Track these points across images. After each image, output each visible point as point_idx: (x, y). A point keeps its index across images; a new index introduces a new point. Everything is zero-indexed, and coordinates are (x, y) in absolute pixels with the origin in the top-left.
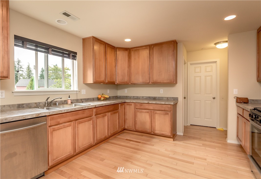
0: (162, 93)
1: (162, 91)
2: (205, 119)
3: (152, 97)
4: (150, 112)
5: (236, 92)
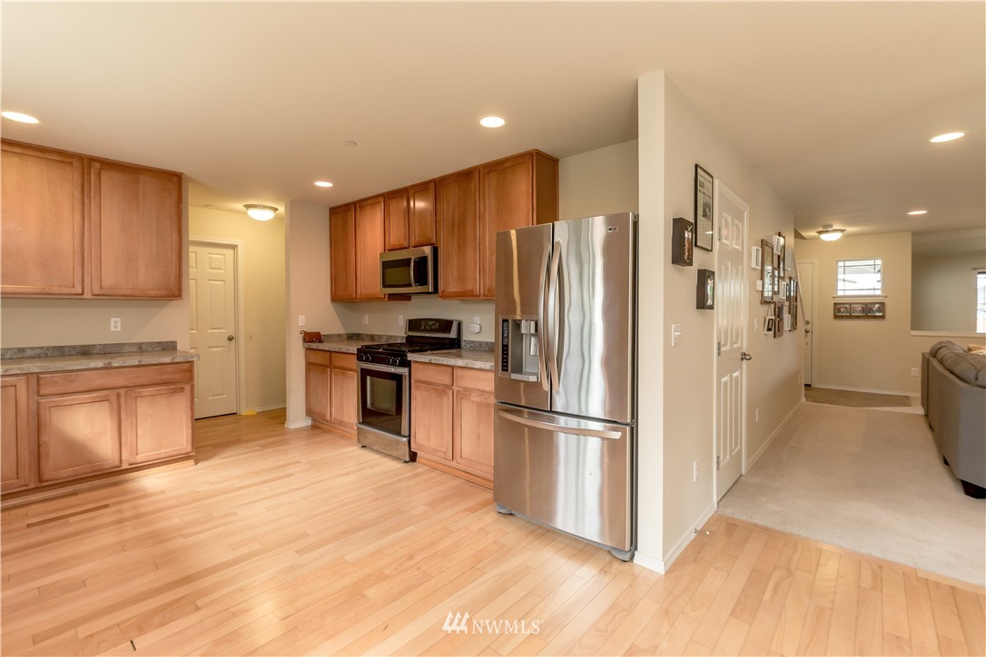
0: (119, 329)
1: (119, 324)
2: (210, 398)
3: (74, 347)
4: (114, 398)
5: (302, 322)
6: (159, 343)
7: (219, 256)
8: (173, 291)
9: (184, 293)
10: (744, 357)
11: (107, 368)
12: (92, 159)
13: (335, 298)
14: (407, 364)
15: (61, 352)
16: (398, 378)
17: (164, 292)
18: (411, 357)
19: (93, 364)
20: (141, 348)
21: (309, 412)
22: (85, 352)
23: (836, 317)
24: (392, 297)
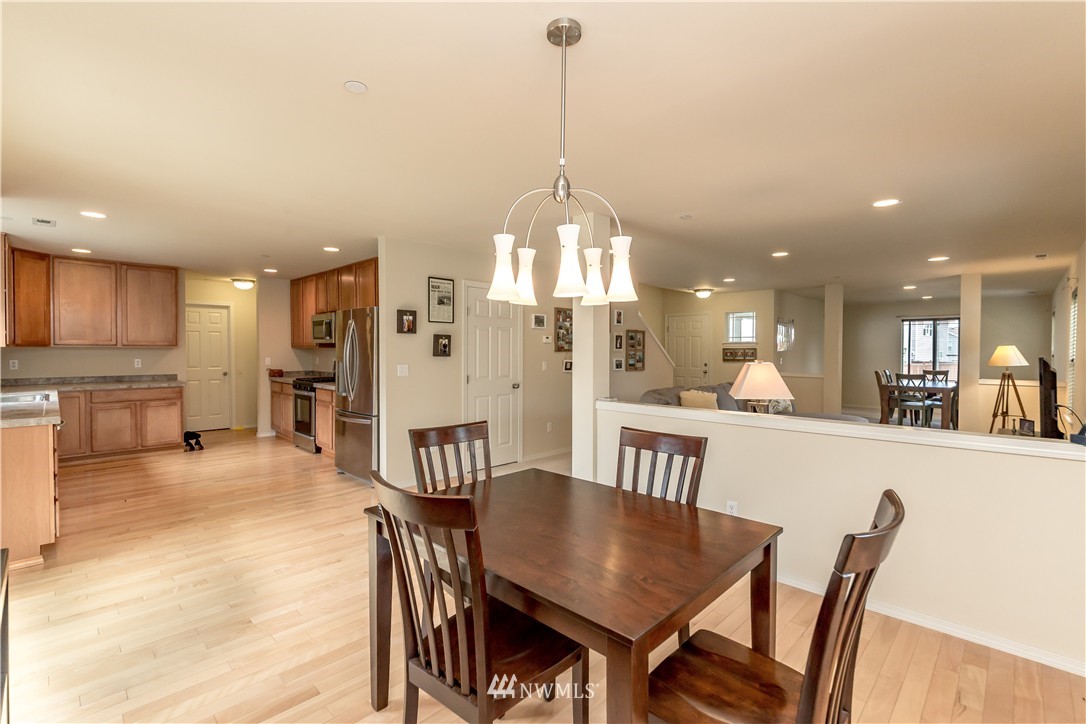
0: (140, 366)
1: (140, 363)
4: (133, 406)
5: (268, 362)
6: (165, 375)
7: (216, 314)
8: (174, 342)
9: (180, 343)
10: (515, 386)
11: (129, 389)
12: (122, 264)
13: (294, 346)
14: (314, 390)
15: (105, 379)
16: (309, 398)
17: (166, 343)
18: (315, 385)
19: (122, 386)
20: (154, 378)
21: (273, 426)
22: (119, 380)
23: (724, 360)
24: (321, 345)
